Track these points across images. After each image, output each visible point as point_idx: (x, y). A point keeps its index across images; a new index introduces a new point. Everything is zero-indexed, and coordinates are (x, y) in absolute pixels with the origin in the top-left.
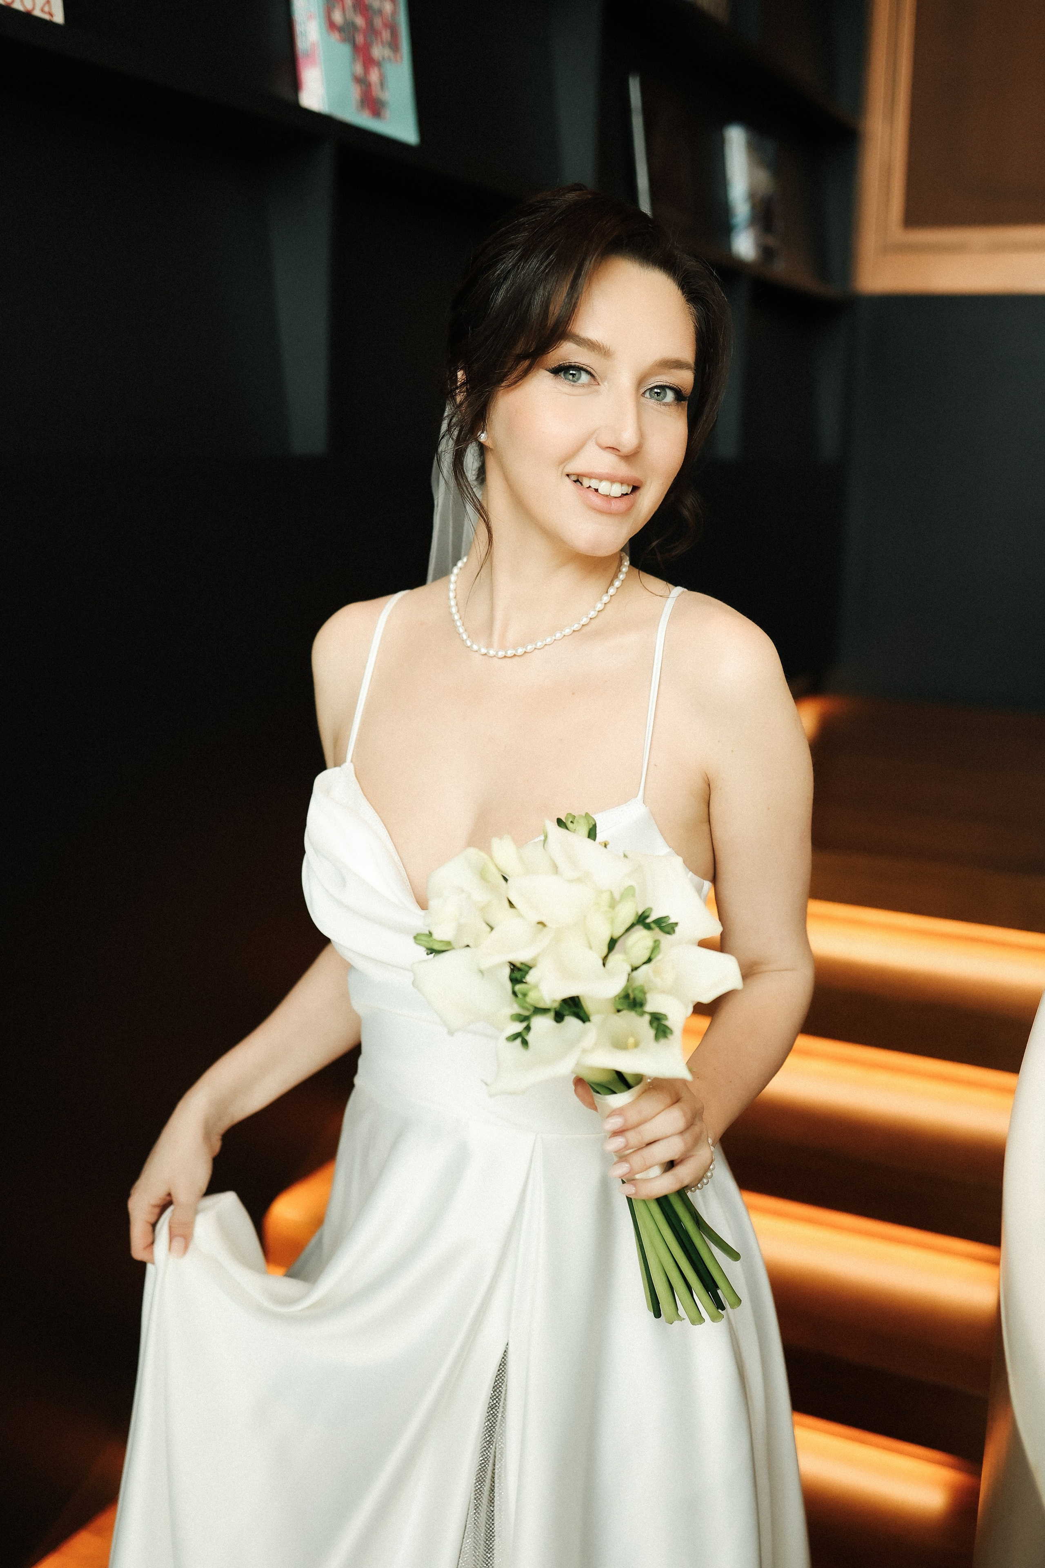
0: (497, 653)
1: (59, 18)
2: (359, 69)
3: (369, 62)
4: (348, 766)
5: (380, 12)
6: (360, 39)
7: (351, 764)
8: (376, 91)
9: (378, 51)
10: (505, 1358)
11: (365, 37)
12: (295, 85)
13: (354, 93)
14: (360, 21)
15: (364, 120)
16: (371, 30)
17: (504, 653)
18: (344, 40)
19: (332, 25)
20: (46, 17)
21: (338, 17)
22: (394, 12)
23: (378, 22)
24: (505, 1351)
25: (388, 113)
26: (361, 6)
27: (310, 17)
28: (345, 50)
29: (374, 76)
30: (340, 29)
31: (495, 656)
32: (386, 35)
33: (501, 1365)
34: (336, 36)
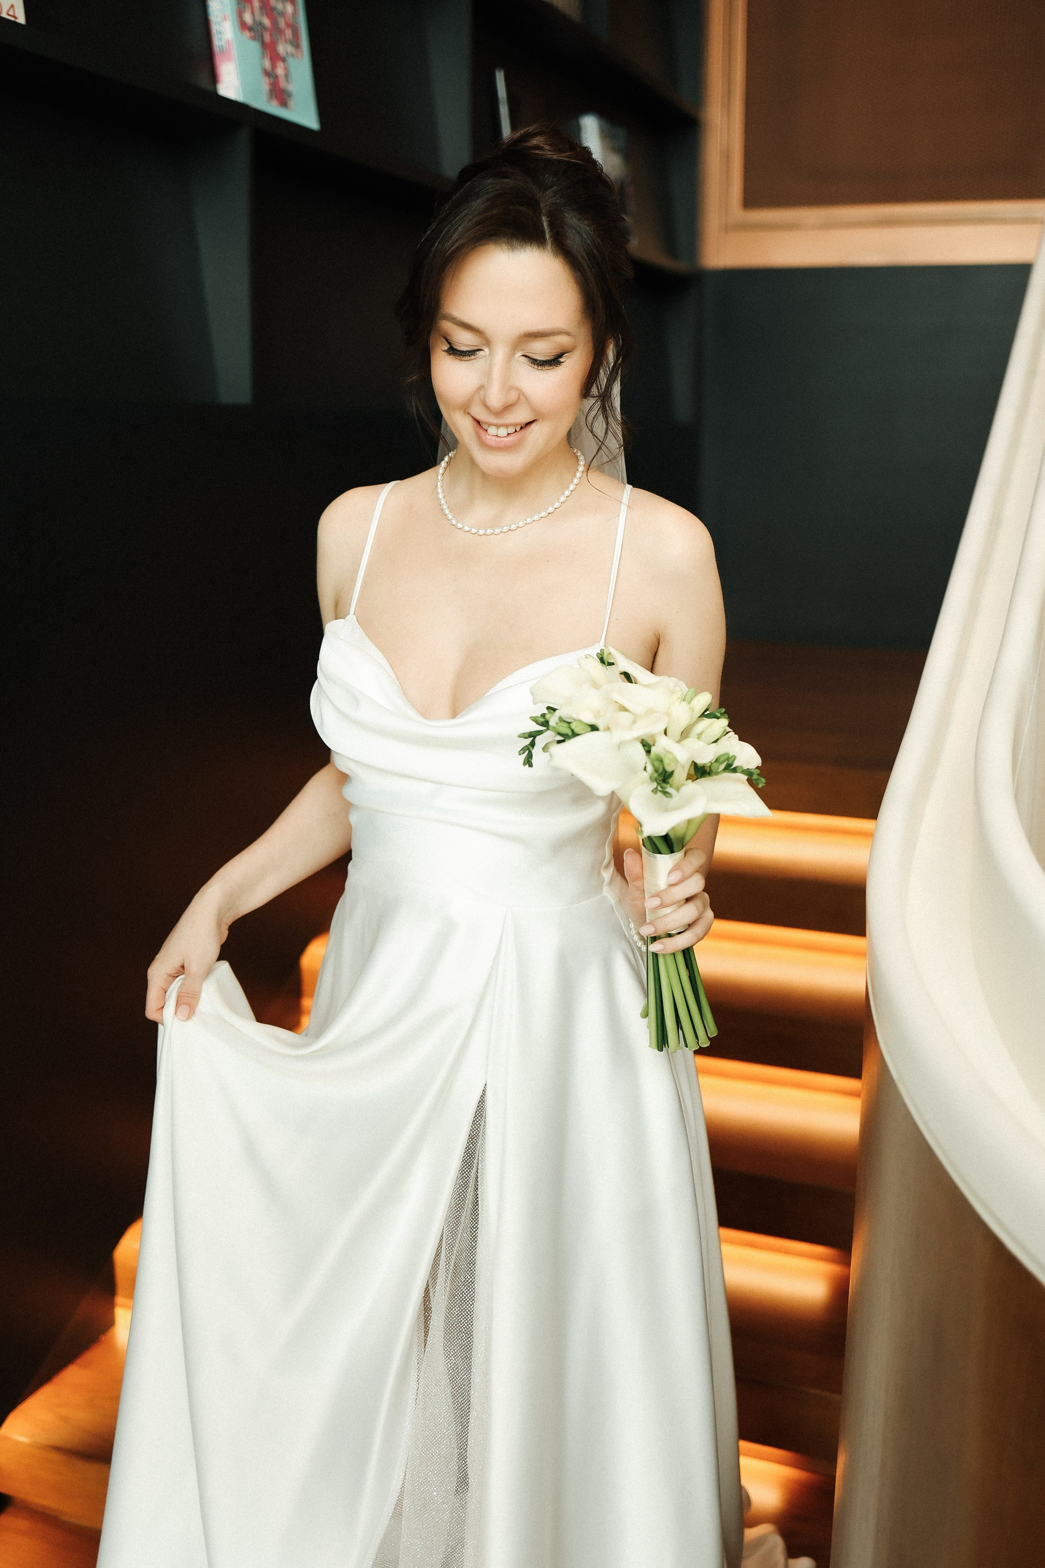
0: (478, 532)
1: (21, 20)
2: (267, 64)
3: (275, 58)
4: (351, 617)
5: (283, 14)
6: (267, 38)
7: (354, 616)
8: (283, 84)
9: (283, 48)
10: (484, 1096)
11: (271, 35)
12: (214, 78)
13: (264, 85)
14: (266, 22)
15: (273, 108)
16: (276, 30)
17: (484, 532)
18: (253, 38)
19: (243, 26)
20: (12, 19)
21: (248, 18)
22: (295, 13)
23: (282, 23)
24: (484, 1090)
25: (292, 103)
26: (267, 8)
27: (225, 18)
28: (255, 46)
29: (280, 71)
30: (250, 29)
31: (476, 533)
32: (289, 33)
33: (480, 1101)
34: (247, 33)
